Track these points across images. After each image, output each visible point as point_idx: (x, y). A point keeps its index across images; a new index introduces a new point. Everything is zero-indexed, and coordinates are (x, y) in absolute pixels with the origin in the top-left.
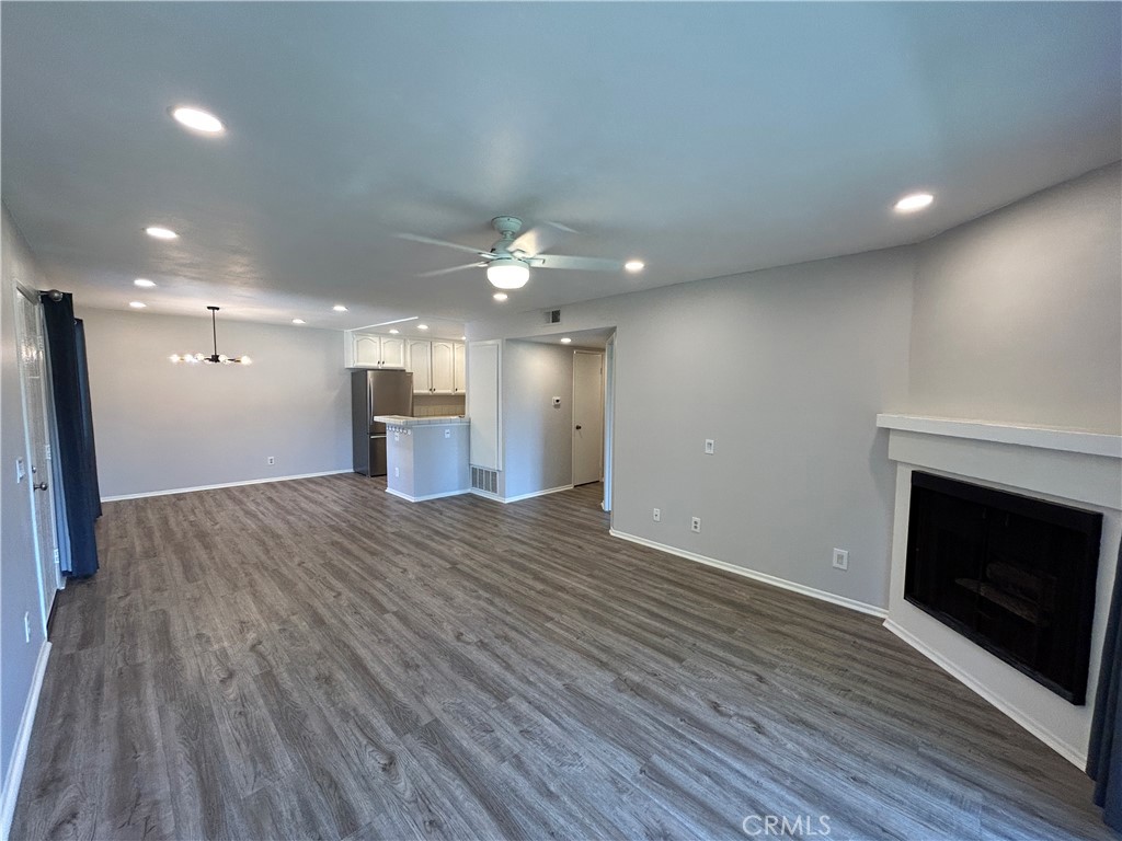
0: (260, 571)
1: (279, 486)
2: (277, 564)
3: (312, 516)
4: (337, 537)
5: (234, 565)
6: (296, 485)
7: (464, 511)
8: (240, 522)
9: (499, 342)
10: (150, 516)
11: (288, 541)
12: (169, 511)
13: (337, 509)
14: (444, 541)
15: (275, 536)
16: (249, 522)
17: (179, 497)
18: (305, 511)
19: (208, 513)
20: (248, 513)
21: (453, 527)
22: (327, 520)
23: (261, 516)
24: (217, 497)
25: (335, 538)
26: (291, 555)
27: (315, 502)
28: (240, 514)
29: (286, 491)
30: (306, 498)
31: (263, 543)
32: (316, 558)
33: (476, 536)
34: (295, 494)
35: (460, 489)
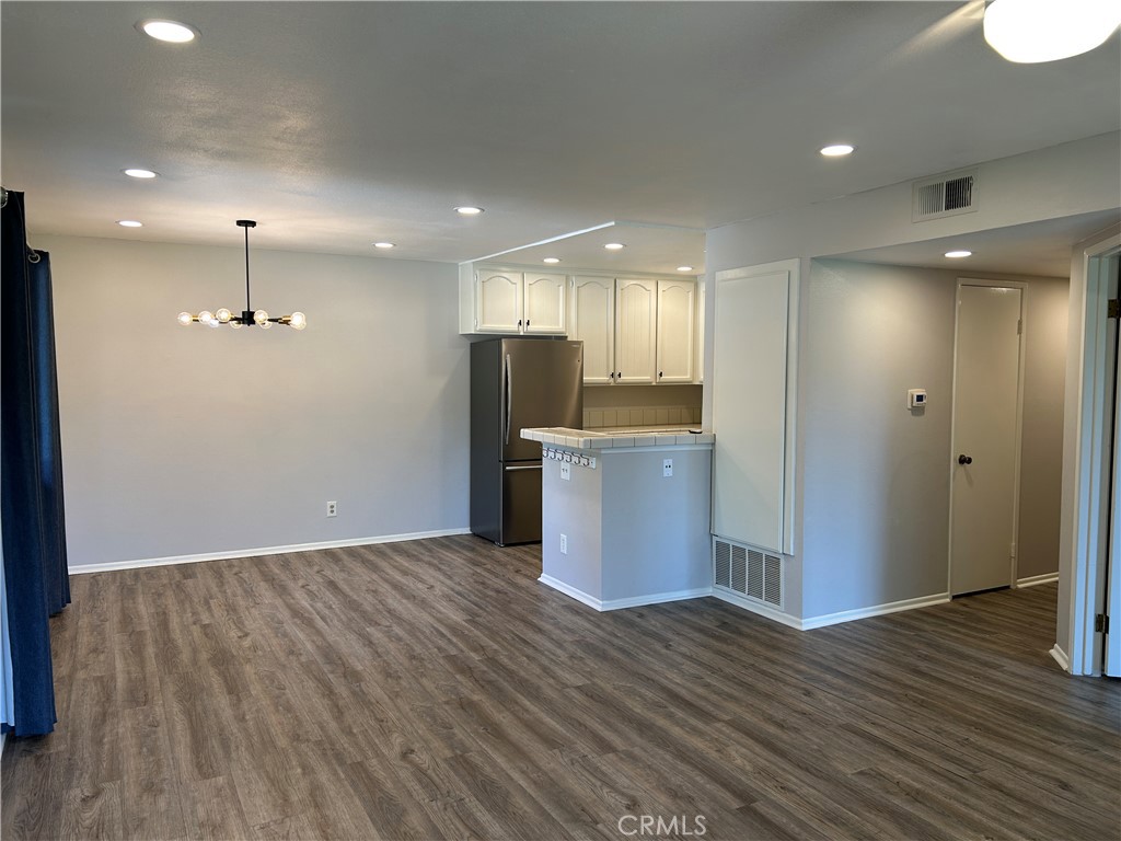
0: (329, 763)
1: (345, 557)
2: (361, 750)
3: (413, 629)
4: (467, 688)
5: (282, 742)
6: (372, 557)
7: (717, 644)
8: (285, 635)
9: (793, 265)
10: (142, 608)
11: (375, 689)
12: (170, 601)
13: (457, 617)
14: (700, 725)
15: (351, 676)
16: (301, 636)
17: (186, 570)
18: (399, 619)
19: (231, 609)
20: (296, 613)
21: (707, 686)
22: (442, 643)
23: (320, 623)
24: (245, 575)
25: (465, 692)
26: (384, 729)
27: (411, 597)
28: (284, 614)
29: (359, 568)
30: (396, 586)
31: (329, 692)
32: (436, 744)
33: (770, 719)
34: (375, 576)
35: (691, 586)
